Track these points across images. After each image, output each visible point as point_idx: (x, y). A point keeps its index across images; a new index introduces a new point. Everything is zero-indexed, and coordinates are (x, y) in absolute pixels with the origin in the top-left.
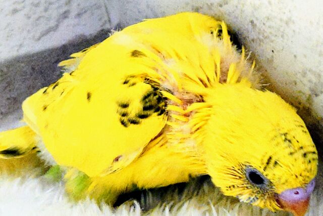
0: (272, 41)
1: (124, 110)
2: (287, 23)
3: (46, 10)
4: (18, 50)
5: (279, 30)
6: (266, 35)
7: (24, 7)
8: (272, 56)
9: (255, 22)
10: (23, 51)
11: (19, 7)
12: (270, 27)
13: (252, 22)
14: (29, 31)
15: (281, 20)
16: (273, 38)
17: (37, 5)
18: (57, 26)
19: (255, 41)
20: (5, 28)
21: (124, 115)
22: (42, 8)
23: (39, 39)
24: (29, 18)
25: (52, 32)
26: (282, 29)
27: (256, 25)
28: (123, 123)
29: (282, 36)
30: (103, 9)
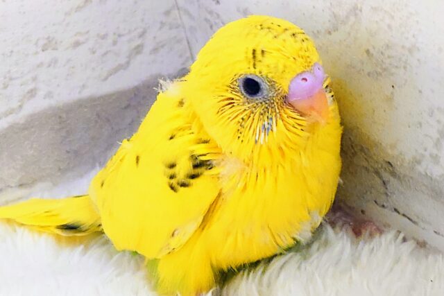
0: (392, 74)
1: (171, 171)
2: (410, 51)
3: (115, 43)
4: (80, 92)
5: (400, 59)
6: (384, 66)
7: (87, 39)
8: (392, 93)
9: (372, 51)
10: (86, 93)
11: (82, 39)
12: (389, 57)
13: (368, 52)
14: (93, 69)
15: (403, 47)
16: (393, 70)
17: (104, 37)
18: (128, 63)
19: (371, 75)
20: (64, 66)
21: (172, 177)
22: (110, 40)
23: (106, 79)
24: (94, 53)
25: (122, 71)
26: (404, 59)
27: (372, 55)
28: (172, 188)
29: (405, 68)
30: (185, 42)
